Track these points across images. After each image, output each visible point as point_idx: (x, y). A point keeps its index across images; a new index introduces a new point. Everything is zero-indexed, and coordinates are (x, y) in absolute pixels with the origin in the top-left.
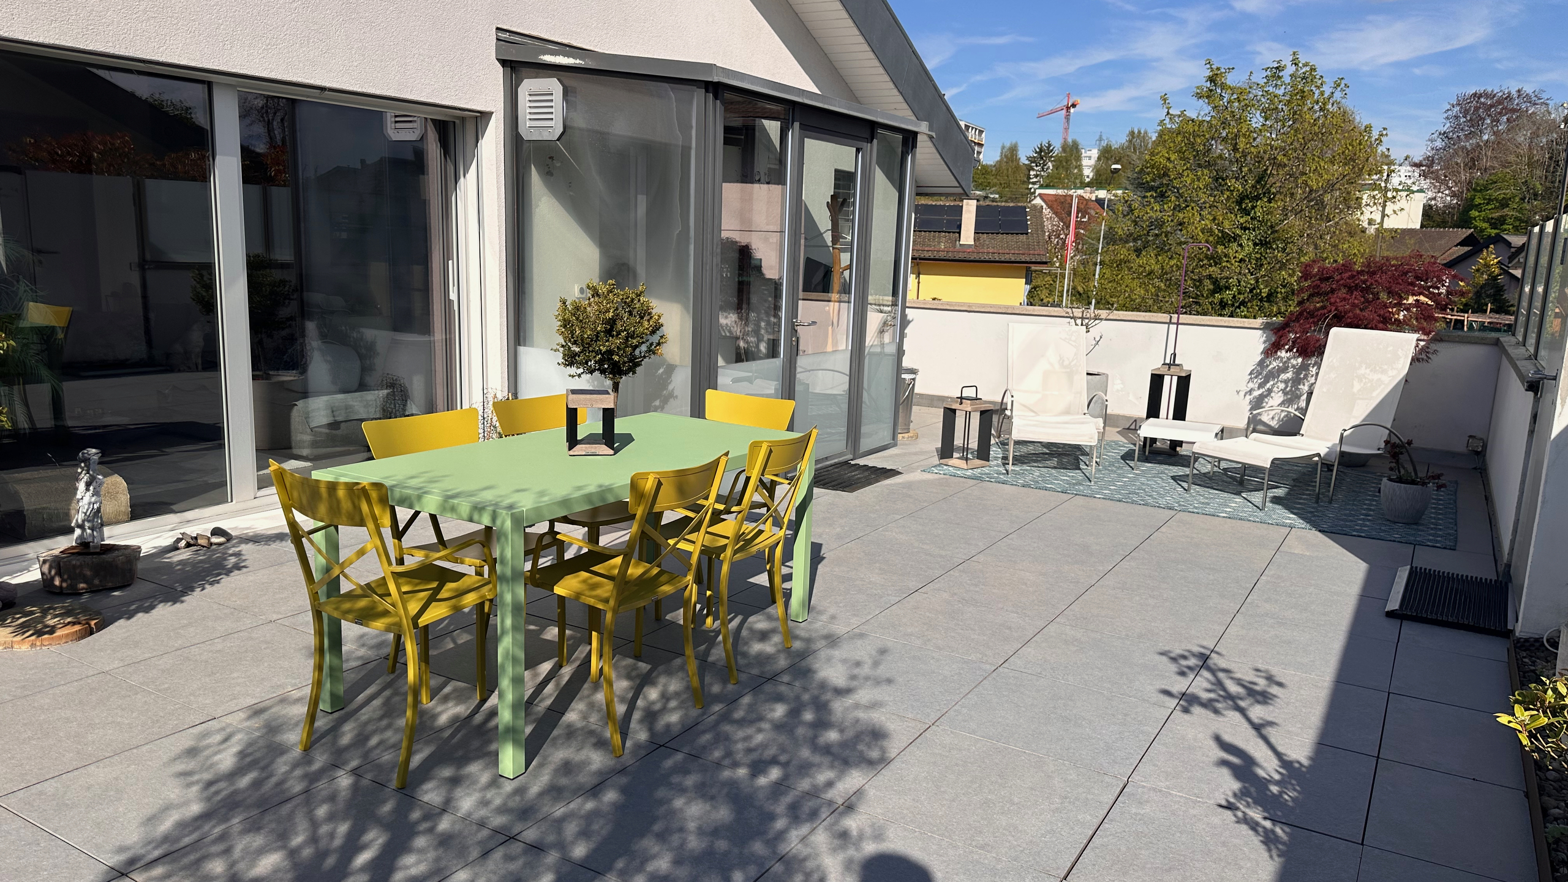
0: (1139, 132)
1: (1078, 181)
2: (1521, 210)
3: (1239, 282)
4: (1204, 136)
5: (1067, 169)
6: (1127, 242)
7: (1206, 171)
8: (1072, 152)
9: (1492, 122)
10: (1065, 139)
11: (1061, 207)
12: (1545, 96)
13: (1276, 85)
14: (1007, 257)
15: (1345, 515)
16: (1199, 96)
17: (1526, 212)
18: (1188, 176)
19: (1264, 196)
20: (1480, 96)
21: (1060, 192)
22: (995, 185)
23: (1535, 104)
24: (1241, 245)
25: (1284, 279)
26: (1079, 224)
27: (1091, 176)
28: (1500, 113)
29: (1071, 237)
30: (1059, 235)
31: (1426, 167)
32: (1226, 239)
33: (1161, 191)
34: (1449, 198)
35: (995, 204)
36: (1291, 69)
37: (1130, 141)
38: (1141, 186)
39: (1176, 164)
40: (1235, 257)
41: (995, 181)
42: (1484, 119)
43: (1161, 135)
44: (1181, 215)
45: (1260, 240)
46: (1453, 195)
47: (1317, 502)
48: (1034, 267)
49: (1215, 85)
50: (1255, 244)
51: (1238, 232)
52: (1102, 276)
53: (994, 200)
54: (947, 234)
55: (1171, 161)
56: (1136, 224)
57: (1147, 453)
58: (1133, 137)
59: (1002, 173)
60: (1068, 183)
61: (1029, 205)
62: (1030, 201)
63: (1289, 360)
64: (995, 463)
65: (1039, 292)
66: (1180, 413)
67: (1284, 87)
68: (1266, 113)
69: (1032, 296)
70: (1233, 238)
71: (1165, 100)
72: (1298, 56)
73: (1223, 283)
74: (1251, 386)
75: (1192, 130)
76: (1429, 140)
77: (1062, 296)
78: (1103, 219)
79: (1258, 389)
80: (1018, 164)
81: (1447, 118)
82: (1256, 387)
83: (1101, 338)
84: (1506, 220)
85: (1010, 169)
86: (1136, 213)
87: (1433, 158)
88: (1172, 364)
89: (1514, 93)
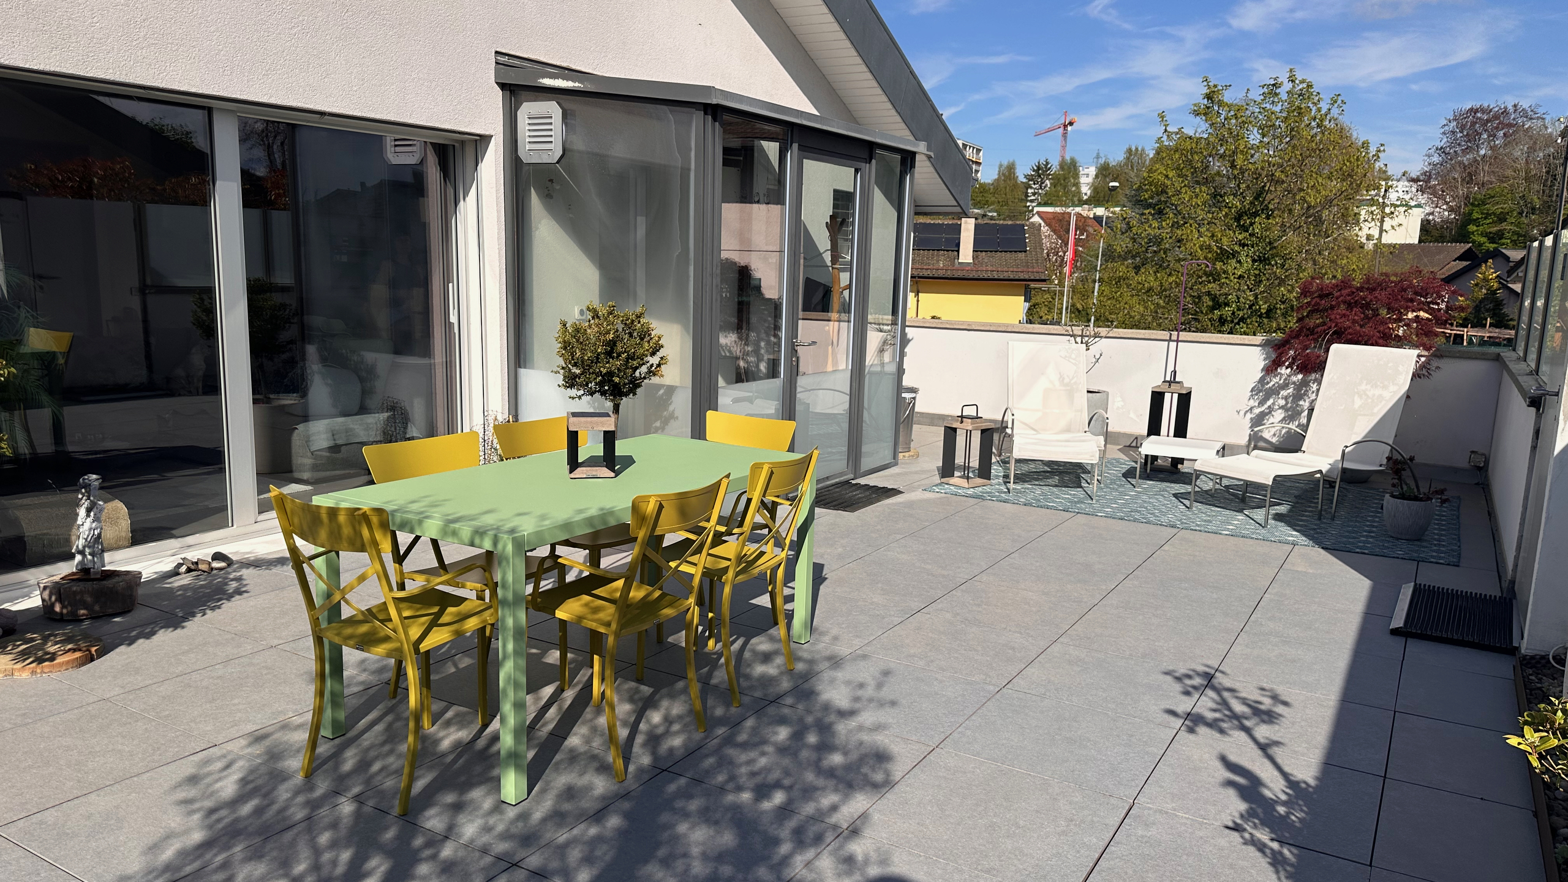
0: (1137, 149)
1: (1076, 199)
2: (1518, 225)
3: (1238, 298)
4: (1201, 153)
5: (1065, 187)
6: (1125, 259)
7: (1204, 188)
8: (1070, 169)
9: (1489, 137)
10: (1063, 157)
11: (1059, 224)
12: (1541, 111)
13: (1273, 102)
14: (1006, 275)
15: (1348, 532)
16: (1197, 113)
17: (1522, 226)
18: (1186, 192)
19: (1262, 213)
20: (1476, 111)
21: (1058, 210)
22: (993, 203)
23: (1531, 119)
24: (1239, 262)
25: (1283, 295)
26: (1077, 242)
27: (1089, 194)
28: (1497, 128)
29: (1069, 255)
30: (1058, 252)
31: (1423, 183)
32: (1224, 255)
33: (1160, 208)
34: (1446, 213)
35: (993, 222)
36: (1287, 86)
37: (1128, 158)
38: (1138, 202)
39: (1174, 181)
40: (1234, 274)
41: (993, 199)
42: (1481, 134)
43: (1158, 152)
44: (1179, 232)
45: (1259, 256)
46: (1451, 210)
47: (1320, 519)
48: (1033, 285)
49: (1212, 102)
50: (1254, 261)
51: (1237, 248)
52: (1101, 293)
53: (992, 218)
54: (946, 252)
55: (1169, 178)
56: (1135, 242)
57: (1148, 471)
58: (1131, 155)
59: (1000, 191)
60: (1065, 201)
61: (1028, 223)
62: (1028, 219)
63: (1289, 376)
64: (996, 482)
65: (1038, 310)
66: (1181, 431)
67: (1281, 103)
68: (1263, 130)
69: (1032, 314)
70: (1232, 254)
71: (1162, 117)
72: (1294, 73)
73: (1222, 299)
74: (1252, 403)
75: (1189, 147)
76: (1426, 155)
77: (1061, 313)
78: (1102, 237)
79: (1259, 406)
80: (1016, 182)
81: (1444, 133)
82: (1257, 405)
83: (1101, 355)
84: (1504, 234)
85: (1008, 188)
86: (1134, 230)
87: (1430, 173)
88: (1172, 382)
89: (1511, 108)
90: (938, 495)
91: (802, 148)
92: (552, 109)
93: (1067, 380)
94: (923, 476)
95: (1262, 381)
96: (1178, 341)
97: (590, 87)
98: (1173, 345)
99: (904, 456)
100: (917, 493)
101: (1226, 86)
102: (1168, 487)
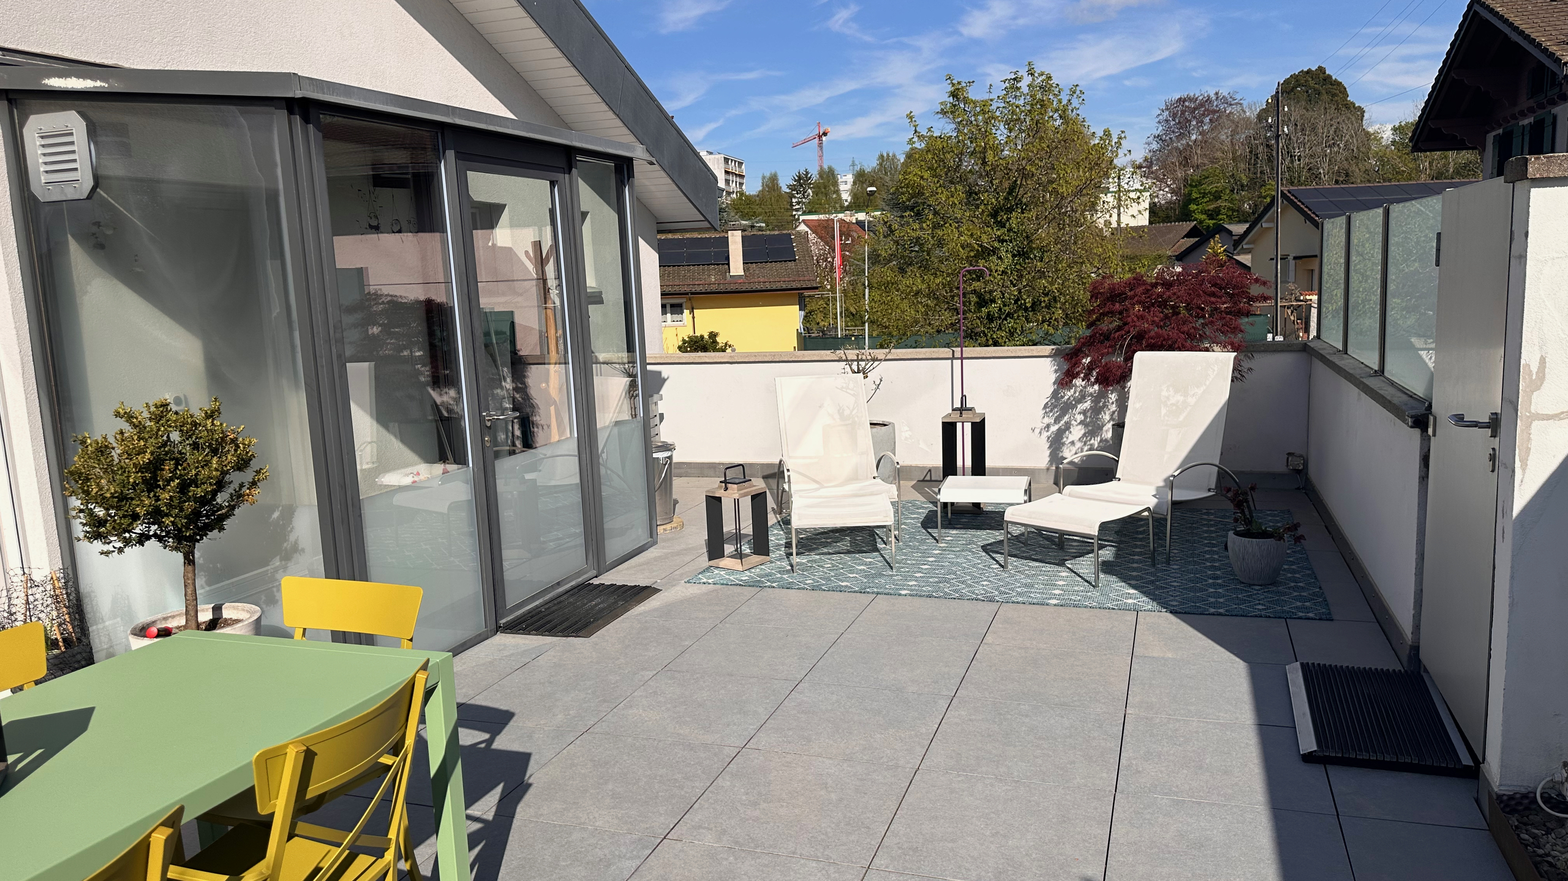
0: (888, 155)
1: (837, 206)
2: (1231, 201)
3: (1003, 294)
4: (953, 152)
5: (826, 195)
6: (890, 261)
7: (959, 187)
8: (829, 178)
9: (1197, 123)
10: (821, 167)
11: (824, 230)
12: (1238, 97)
13: (1016, 96)
14: (778, 286)
16: (943, 112)
17: (1236, 202)
18: (942, 192)
19: (1017, 208)
20: (1185, 101)
21: (822, 217)
22: (760, 214)
23: (1231, 105)
24: (1000, 258)
25: (1045, 287)
26: (844, 247)
27: (849, 200)
28: (1203, 115)
29: (837, 261)
30: (827, 258)
31: (1144, 168)
32: (985, 253)
33: (918, 210)
34: (1169, 195)
35: (761, 233)
36: (1027, 80)
37: (881, 164)
38: (896, 205)
39: (929, 182)
40: (996, 271)
41: (760, 210)
42: (1190, 121)
43: (909, 156)
44: (940, 233)
45: (1018, 251)
46: (1173, 192)
48: (807, 293)
49: (958, 100)
50: (1014, 256)
51: (996, 244)
52: (872, 300)
53: (760, 229)
54: (716, 266)
55: (924, 179)
56: (898, 245)
57: (949, 515)
58: (883, 161)
59: (766, 202)
60: (828, 208)
61: (794, 232)
62: (796, 227)
63: (1085, 387)
64: (777, 553)
65: (815, 316)
66: (979, 468)
67: (1023, 97)
68: (1009, 124)
69: (809, 321)
70: (992, 251)
71: (911, 118)
72: (1033, 66)
73: (987, 297)
74: (1047, 420)
75: (941, 146)
76: (1146, 143)
77: (836, 318)
78: (866, 242)
79: (1055, 422)
80: (780, 192)
81: (1159, 122)
82: (1053, 421)
83: (881, 381)
84: (1220, 211)
85: (773, 198)
86: (897, 233)
87: (1151, 159)
88: (962, 409)
89: (1213, 96)
90: (704, 588)
91: (459, 156)
92: (72, 121)
93: (847, 412)
94: (688, 558)
95: (1055, 395)
96: (962, 359)
97: (118, 87)
98: (957, 363)
99: (665, 530)
100: (678, 588)
101: (969, 82)
102: (974, 535)
